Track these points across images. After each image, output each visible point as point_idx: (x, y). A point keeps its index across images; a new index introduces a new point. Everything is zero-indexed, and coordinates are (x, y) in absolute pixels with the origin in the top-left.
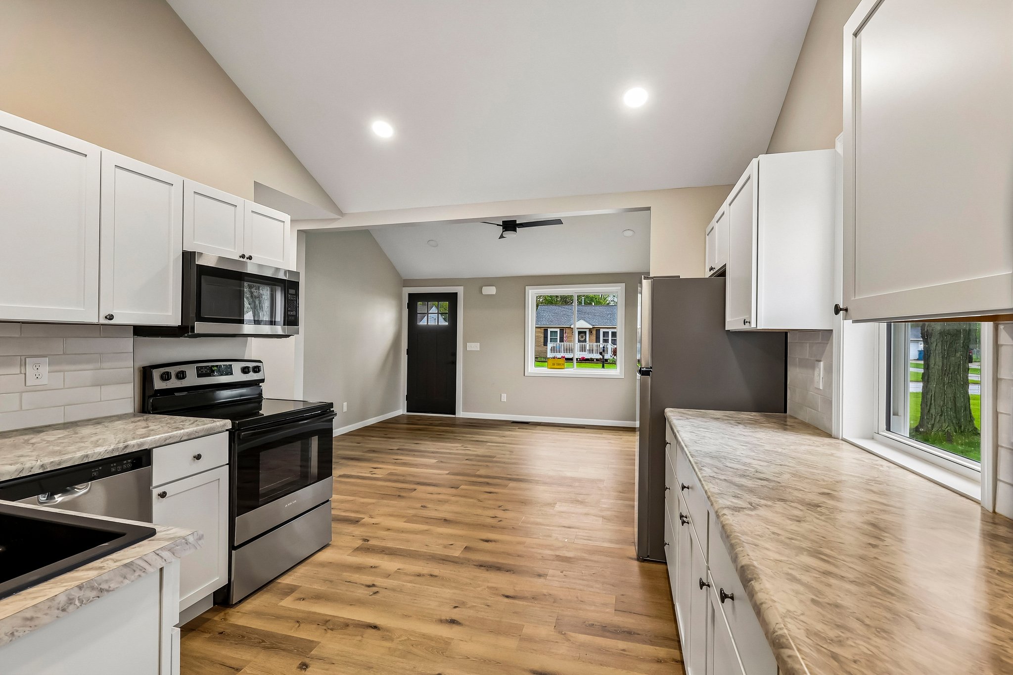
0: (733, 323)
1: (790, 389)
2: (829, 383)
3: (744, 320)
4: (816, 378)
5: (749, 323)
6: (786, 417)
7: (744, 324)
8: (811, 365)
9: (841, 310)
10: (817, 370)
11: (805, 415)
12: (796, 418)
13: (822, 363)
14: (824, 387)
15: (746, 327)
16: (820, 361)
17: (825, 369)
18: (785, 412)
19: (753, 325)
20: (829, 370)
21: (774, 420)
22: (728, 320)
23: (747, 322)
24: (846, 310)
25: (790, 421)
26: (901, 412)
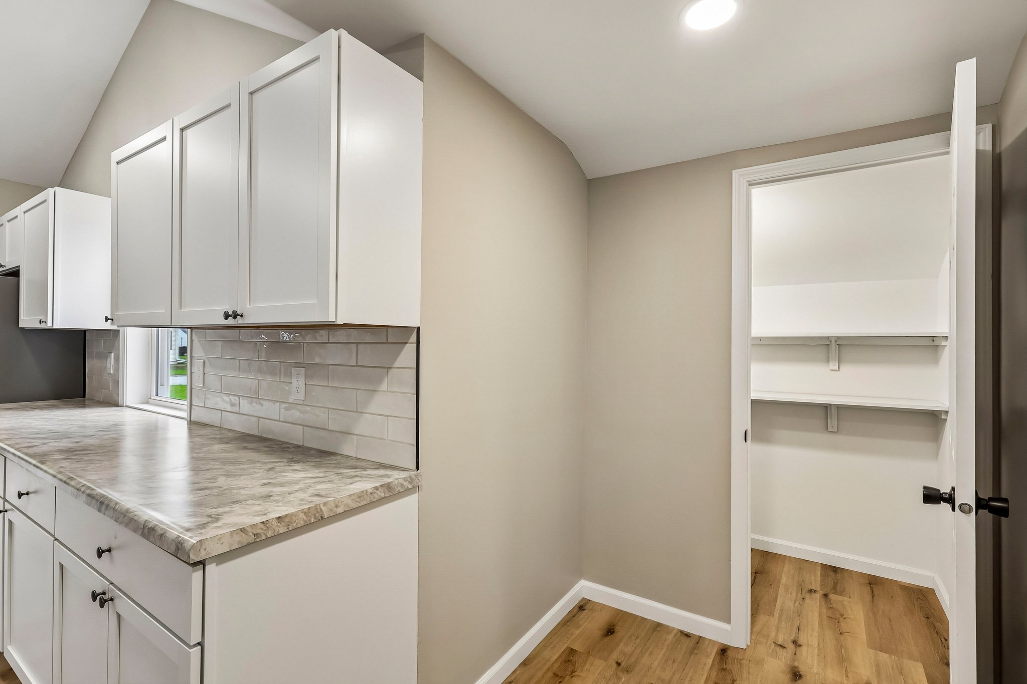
0: (27, 320)
1: (88, 377)
2: (117, 369)
3: (40, 320)
4: (108, 366)
5: (45, 322)
6: (85, 400)
7: (40, 323)
8: (104, 356)
9: (109, 319)
10: (109, 359)
11: (101, 395)
12: (93, 400)
13: (112, 354)
14: (114, 371)
15: (43, 326)
16: (111, 353)
17: (114, 358)
18: (84, 396)
19: (49, 325)
20: (117, 359)
21: (72, 403)
22: (22, 318)
23: (43, 322)
24: (112, 320)
25: (87, 402)
26: (165, 384)
